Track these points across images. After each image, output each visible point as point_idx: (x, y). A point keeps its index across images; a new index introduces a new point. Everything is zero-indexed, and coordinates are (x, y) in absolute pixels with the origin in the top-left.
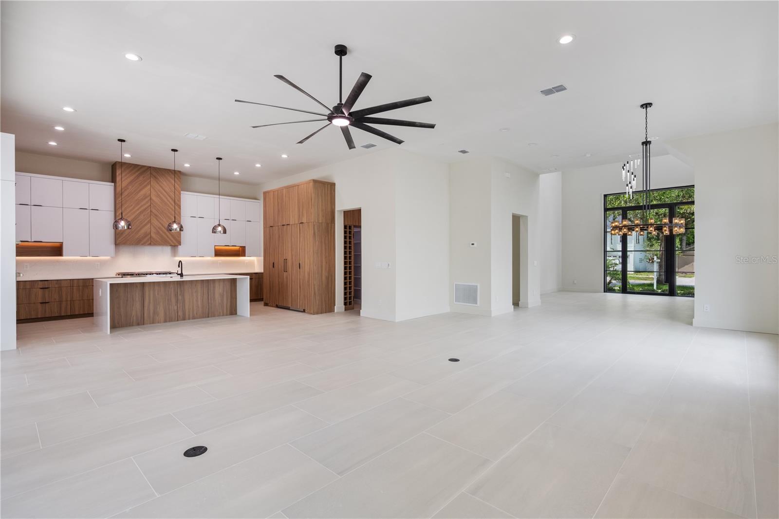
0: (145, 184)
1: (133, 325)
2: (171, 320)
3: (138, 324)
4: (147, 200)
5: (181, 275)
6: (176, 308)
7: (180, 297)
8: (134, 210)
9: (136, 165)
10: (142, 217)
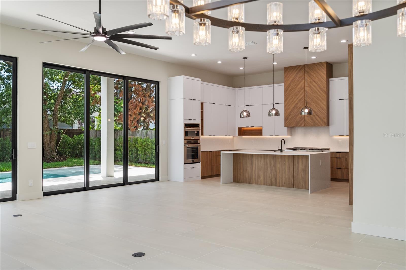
0: (301, 79)
1: (246, 183)
2: (267, 184)
3: (249, 183)
4: (302, 91)
5: (281, 150)
6: (271, 175)
7: (273, 168)
8: (295, 100)
9: (296, 66)
10: (299, 105)
